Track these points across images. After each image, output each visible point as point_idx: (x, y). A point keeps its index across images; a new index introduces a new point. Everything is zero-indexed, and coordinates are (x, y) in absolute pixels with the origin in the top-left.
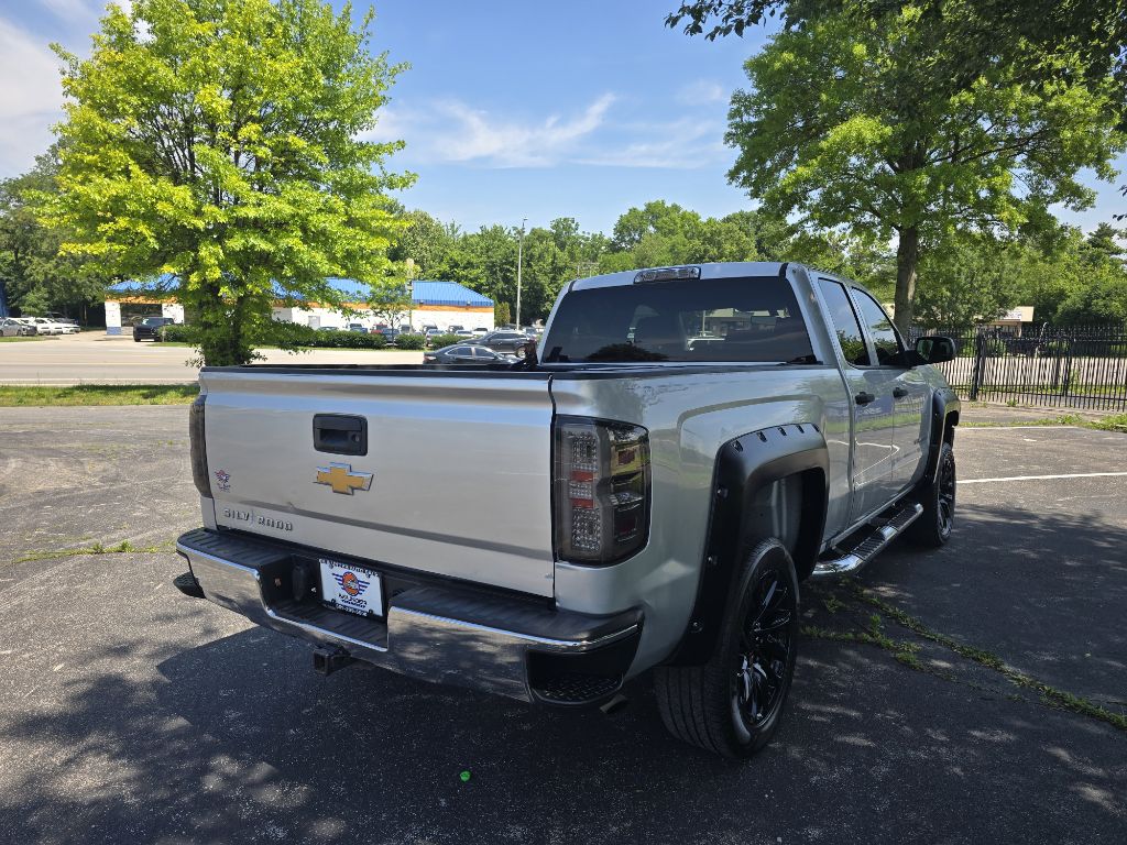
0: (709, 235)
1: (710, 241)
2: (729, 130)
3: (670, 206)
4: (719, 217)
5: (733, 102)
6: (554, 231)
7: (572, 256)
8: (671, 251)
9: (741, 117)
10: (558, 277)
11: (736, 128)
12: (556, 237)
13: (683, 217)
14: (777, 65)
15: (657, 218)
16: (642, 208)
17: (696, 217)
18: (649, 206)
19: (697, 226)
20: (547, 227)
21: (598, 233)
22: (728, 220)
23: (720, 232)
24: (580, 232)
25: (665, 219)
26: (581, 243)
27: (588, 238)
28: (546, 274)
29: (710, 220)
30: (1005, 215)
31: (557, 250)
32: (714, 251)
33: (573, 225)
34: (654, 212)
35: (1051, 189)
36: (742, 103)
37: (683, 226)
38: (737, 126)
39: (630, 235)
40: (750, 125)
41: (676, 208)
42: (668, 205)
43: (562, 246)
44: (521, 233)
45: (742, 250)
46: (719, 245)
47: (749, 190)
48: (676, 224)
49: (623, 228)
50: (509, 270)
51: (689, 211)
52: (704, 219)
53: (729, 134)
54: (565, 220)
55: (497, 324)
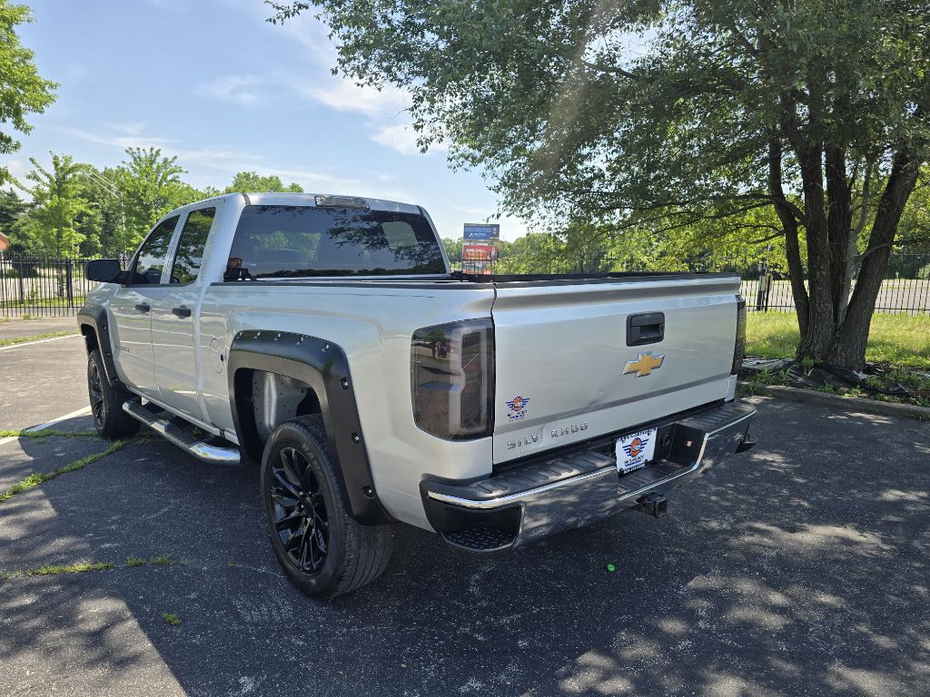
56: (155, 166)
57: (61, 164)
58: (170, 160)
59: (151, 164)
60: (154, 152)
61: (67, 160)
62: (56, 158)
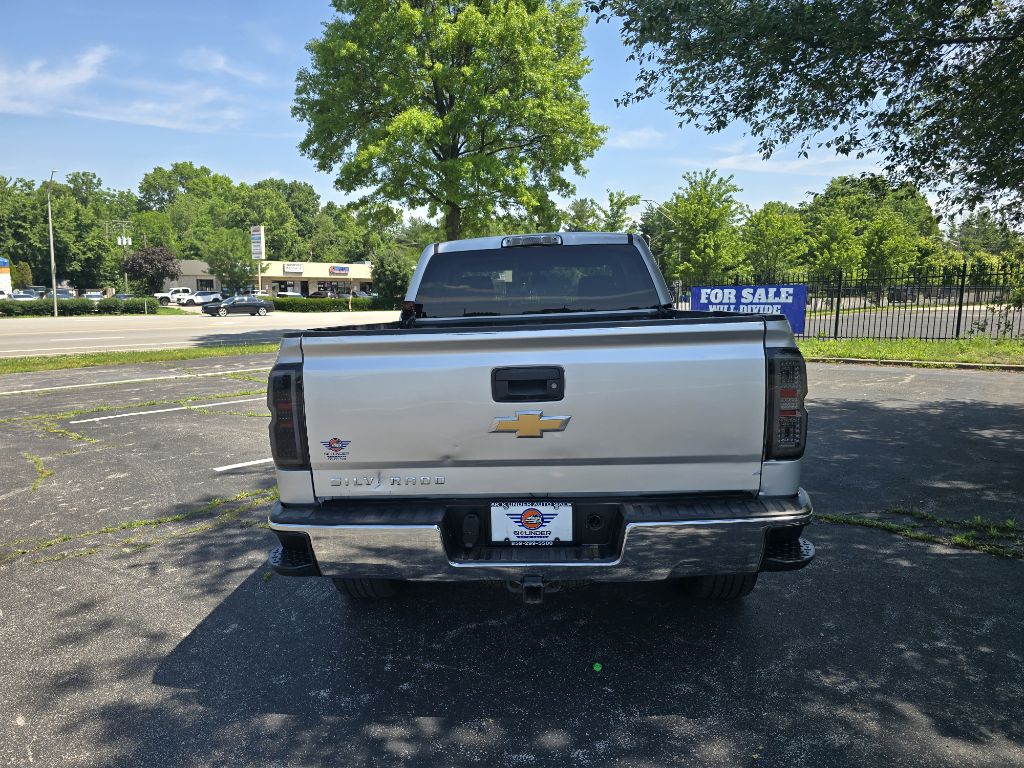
0: (247, 199)
1: (250, 205)
2: (294, 104)
3: (199, 168)
4: (251, 182)
5: (298, 79)
6: (72, 186)
7: (97, 213)
8: (209, 213)
9: (308, 94)
10: (85, 235)
11: (301, 103)
12: (75, 192)
13: (215, 179)
14: (344, 52)
15: (186, 179)
16: (168, 168)
17: (228, 181)
18: (176, 166)
19: (230, 189)
20: (62, 180)
21: (126, 191)
22: (259, 186)
23: (258, 197)
24: (103, 188)
25: (196, 181)
26: (105, 200)
27: (114, 196)
28: (69, 231)
29: (242, 185)
30: (525, 198)
31: (79, 205)
32: (254, 215)
33: (95, 181)
34: (183, 173)
35: (545, 182)
36: (306, 82)
37: (215, 189)
38: (303, 102)
39: (158, 194)
40: (316, 102)
41: (205, 171)
42: (197, 166)
43: (84, 202)
44: (29, 185)
45: (280, 215)
46: (259, 210)
47: (317, 162)
48: (208, 186)
49: (148, 186)
50: (20, 226)
51: (220, 174)
52: (236, 184)
53: (295, 109)
54: (84, 174)
55: (15, 286)
56: (709, 189)
57: (615, 200)
58: (725, 179)
59: (705, 188)
60: (709, 174)
61: (621, 195)
62: (611, 195)
